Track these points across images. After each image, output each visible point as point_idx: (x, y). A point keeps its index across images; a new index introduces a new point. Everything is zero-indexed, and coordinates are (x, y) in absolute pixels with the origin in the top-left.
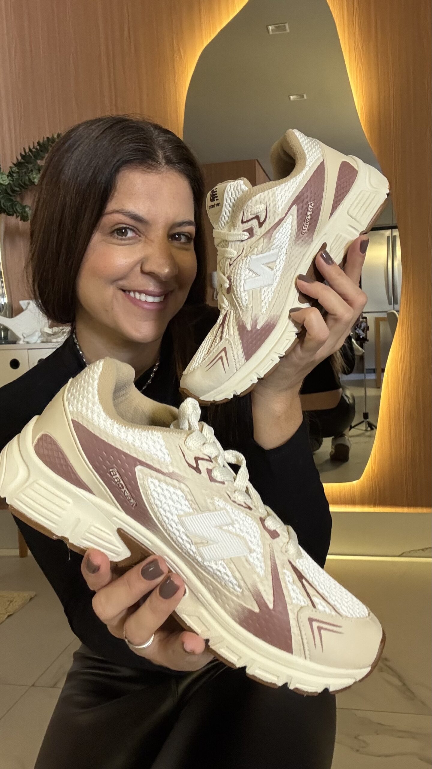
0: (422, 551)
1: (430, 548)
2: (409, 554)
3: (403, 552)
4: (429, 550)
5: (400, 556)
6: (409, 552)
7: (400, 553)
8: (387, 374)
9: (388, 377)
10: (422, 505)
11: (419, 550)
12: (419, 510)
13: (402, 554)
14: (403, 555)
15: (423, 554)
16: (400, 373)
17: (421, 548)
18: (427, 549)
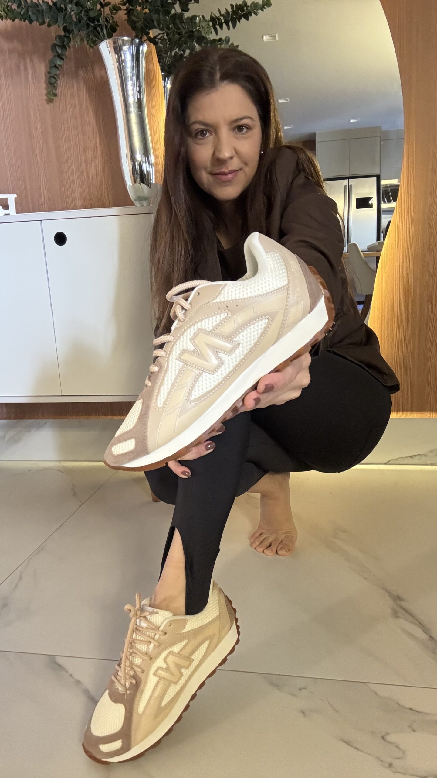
0: (410, 458)
1: (419, 455)
2: (397, 462)
3: (390, 459)
4: (417, 457)
5: (385, 464)
6: (396, 459)
7: (386, 462)
8: (382, 263)
9: (382, 267)
10: (412, 410)
11: (407, 457)
12: (409, 415)
13: (389, 461)
14: (389, 463)
15: (411, 461)
16: (396, 264)
17: (410, 455)
18: (416, 456)
